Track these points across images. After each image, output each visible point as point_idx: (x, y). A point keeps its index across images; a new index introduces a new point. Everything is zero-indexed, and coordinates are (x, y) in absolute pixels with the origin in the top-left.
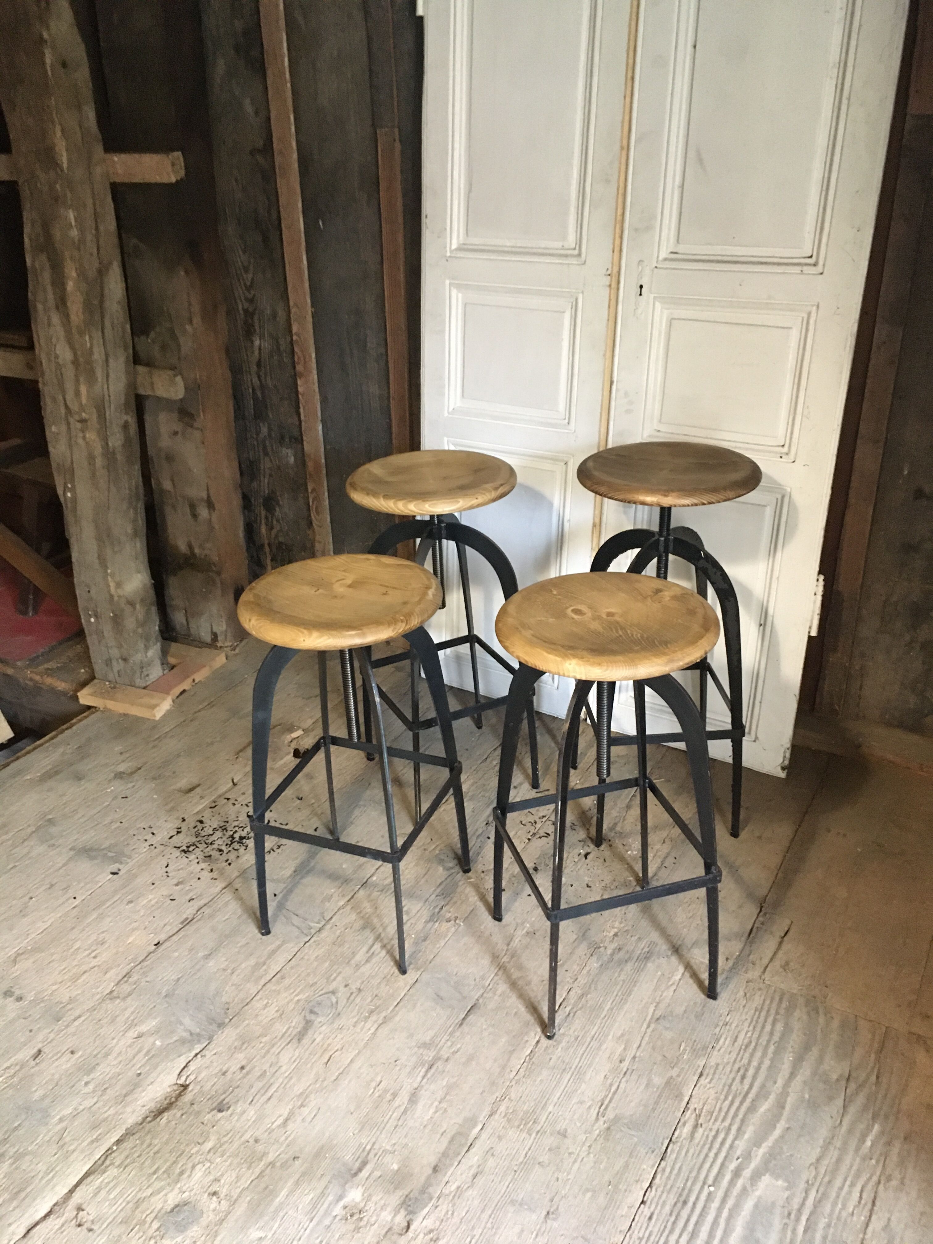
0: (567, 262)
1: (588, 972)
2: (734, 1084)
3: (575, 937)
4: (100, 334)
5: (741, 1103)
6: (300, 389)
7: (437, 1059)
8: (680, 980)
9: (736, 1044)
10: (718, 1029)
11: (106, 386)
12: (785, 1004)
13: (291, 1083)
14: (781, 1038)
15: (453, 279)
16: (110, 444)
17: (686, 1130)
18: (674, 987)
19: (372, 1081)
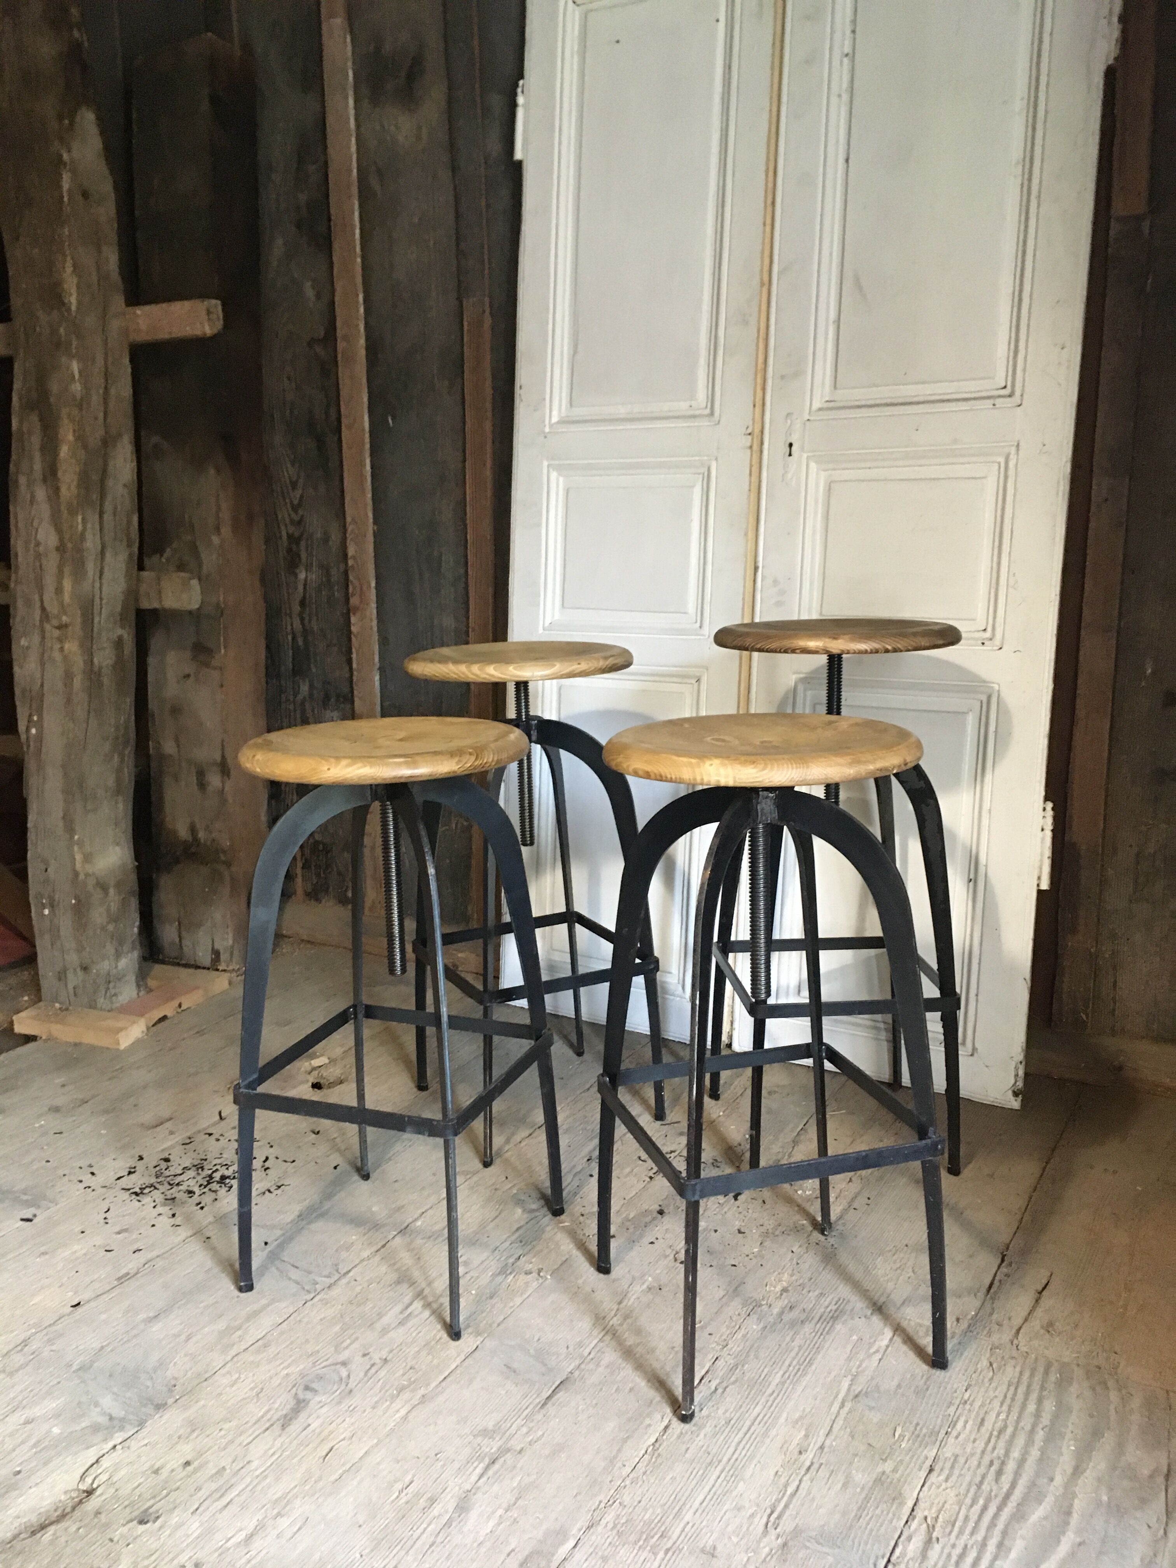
0: (696, 424)
1: (744, 1336)
2: (986, 1483)
3: (721, 1293)
4: (97, 516)
5: (1000, 1509)
6: (353, 629)
7: (504, 1451)
8: (887, 1347)
9: (983, 1430)
10: (952, 1410)
11: (97, 585)
12: (1053, 1377)
13: (265, 1483)
14: (1053, 1423)
15: (553, 459)
16: (96, 660)
17: (914, 1547)
18: (878, 1356)
19: (396, 1481)
